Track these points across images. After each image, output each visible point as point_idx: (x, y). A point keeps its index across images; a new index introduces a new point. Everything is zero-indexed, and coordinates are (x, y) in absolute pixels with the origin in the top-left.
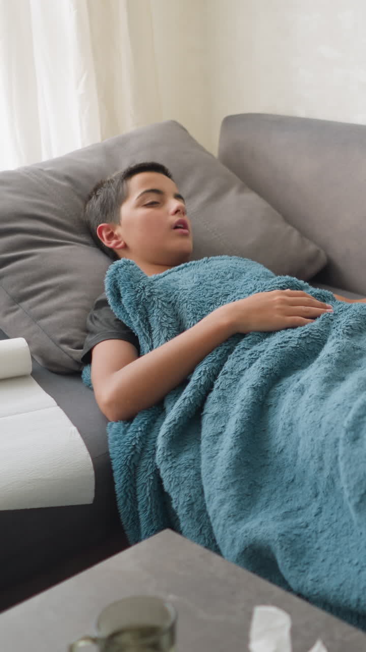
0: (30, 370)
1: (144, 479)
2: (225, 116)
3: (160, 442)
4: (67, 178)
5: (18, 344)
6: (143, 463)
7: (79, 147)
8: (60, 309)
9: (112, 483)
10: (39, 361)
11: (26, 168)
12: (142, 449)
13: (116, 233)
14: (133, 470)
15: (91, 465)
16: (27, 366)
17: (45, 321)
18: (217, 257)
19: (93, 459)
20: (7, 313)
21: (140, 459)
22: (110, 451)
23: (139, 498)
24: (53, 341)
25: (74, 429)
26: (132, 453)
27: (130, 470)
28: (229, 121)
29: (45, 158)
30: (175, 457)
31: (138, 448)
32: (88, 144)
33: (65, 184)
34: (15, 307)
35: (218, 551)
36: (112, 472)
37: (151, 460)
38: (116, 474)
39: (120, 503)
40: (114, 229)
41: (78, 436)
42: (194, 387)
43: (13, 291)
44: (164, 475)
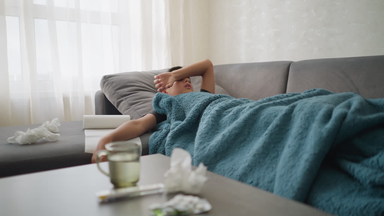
7: (164, 68)
11: (144, 72)
17: (139, 110)
21: (159, 146)
26: (156, 144)
27: (154, 150)
30: (172, 144)
31: (159, 143)
34: (130, 107)
37: (163, 147)
40: (166, 90)
43: (130, 102)
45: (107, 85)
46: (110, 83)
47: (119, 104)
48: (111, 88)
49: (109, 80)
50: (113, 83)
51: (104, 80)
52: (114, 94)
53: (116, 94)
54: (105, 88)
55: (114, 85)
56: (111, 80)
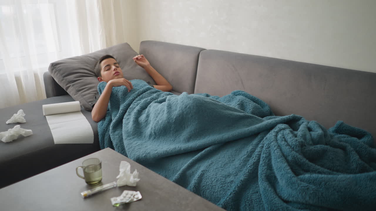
0: (80, 110)
1: (106, 138)
2: (141, 41)
3: (111, 128)
4: (94, 58)
5: (77, 103)
6: (106, 134)
8: (89, 94)
9: (98, 139)
10: (83, 108)
11: (83, 55)
12: (106, 130)
13: (102, 79)
14: (104, 135)
15: (93, 133)
16: (79, 109)
17: (85, 97)
18: (133, 80)
19: (94, 132)
20: (75, 95)
21: (106, 132)
22: (98, 130)
23: (105, 142)
24: (87, 102)
25: (90, 124)
28: (143, 43)
29: (90, 52)
30: (114, 132)
31: (105, 129)
32: (102, 49)
33: (93, 60)
34: (78, 93)
35: (127, 156)
36: (98, 136)
37: (108, 133)
38: (99, 136)
39: (100, 144)
41: (90, 126)
42: (119, 114)
43: (77, 88)
44: (111, 137)
45: (55, 72)
46: (58, 70)
47: (67, 88)
48: (59, 75)
49: (57, 68)
50: (60, 70)
51: (52, 68)
52: (63, 80)
53: (64, 80)
54: (54, 74)
55: (61, 72)
56: (58, 68)
